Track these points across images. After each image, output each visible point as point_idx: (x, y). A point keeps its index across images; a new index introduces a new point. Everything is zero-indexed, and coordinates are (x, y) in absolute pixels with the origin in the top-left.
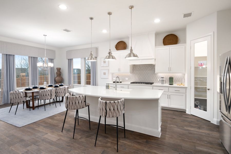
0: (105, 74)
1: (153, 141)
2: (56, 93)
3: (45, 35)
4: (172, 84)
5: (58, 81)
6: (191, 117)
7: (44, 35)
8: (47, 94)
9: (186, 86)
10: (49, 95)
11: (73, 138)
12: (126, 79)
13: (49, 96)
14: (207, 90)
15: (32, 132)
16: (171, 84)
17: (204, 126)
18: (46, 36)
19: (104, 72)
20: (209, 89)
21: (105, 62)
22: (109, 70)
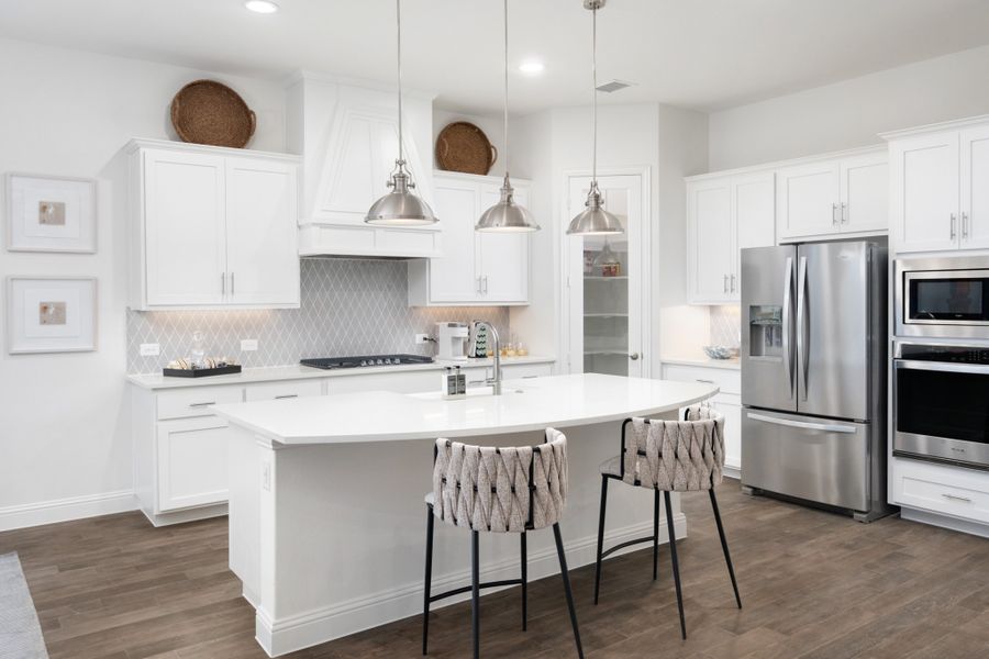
0: (52, 313)
4: (485, 356)
14: (631, 360)
19: (47, 299)
20: (635, 358)
21: (51, 214)
22: (95, 282)
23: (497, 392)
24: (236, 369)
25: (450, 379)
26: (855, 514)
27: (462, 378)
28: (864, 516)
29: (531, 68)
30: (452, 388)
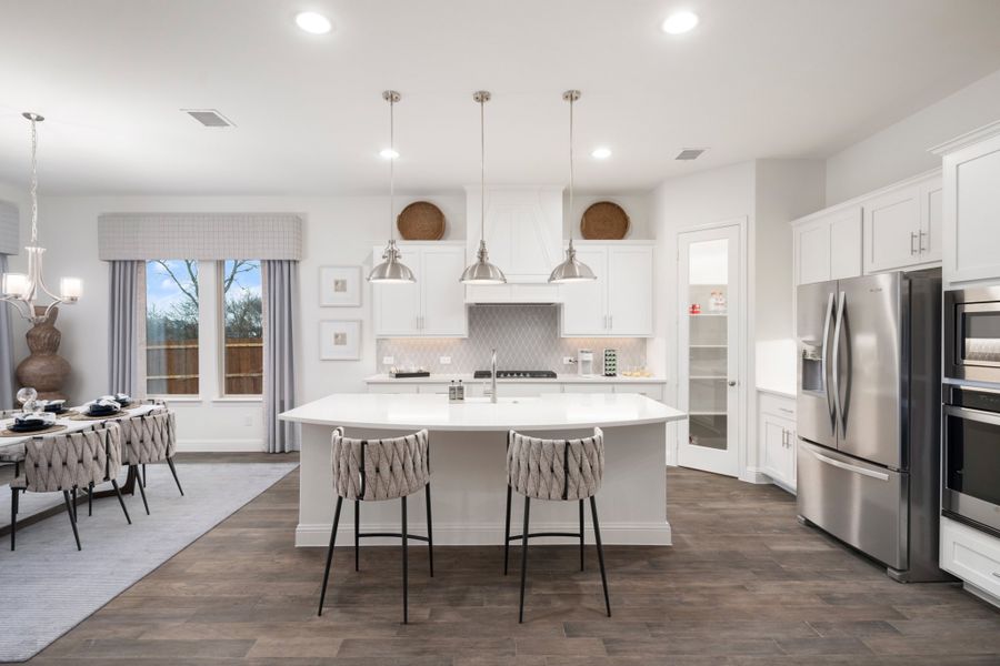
0: (340, 339)
1: (664, 558)
2: (129, 443)
3: (34, 117)
4: (614, 375)
5: (45, 383)
6: (684, 474)
7: (27, 116)
8: (89, 456)
9: (660, 376)
10: (96, 458)
11: (406, 622)
12: (442, 362)
13: (100, 466)
14: (729, 387)
15: (143, 656)
16: (610, 375)
17: (736, 492)
18: (40, 119)
19: (338, 332)
20: (733, 384)
21: (340, 286)
22: (361, 323)
23: (494, 401)
24: (427, 374)
25: (451, 389)
26: (889, 569)
27: (461, 389)
28: (898, 574)
29: (602, 153)
30: (453, 396)
